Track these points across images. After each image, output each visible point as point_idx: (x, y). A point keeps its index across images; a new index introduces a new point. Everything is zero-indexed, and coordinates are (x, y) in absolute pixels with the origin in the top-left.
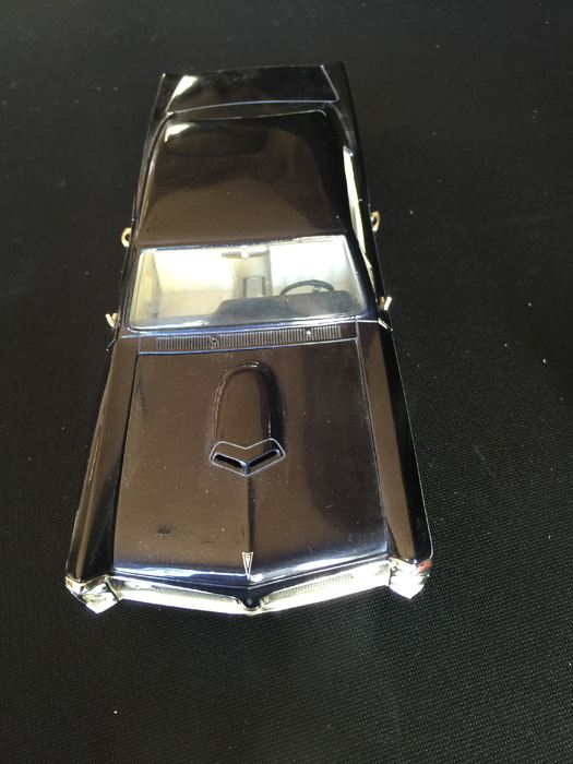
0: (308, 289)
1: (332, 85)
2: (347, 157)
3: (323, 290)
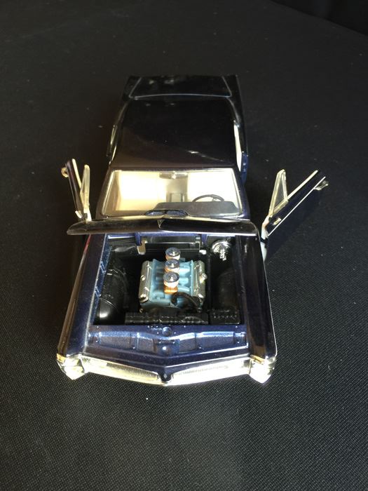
0: (209, 199)
1: (228, 88)
2: (236, 128)
3: (218, 200)
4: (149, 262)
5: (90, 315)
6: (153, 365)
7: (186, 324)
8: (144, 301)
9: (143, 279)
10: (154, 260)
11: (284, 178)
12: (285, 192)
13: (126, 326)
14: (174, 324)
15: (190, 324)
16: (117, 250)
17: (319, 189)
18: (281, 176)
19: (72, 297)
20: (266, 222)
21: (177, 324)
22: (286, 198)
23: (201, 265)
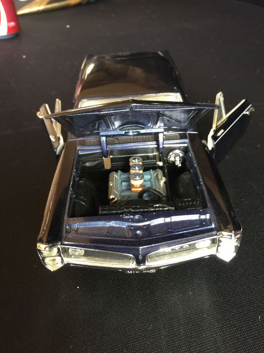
4: (115, 172)
5: (67, 211)
6: (129, 247)
7: (155, 211)
8: (114, 201)
9: (111, 185)
10: (119, 171)
11: (222, 99)
12: (224, 111)
13: (101, 217)
14: (143, 212)
15: (159, 211)
16: (88, 164)
17: (248, 113)
18: (220, 97)
19: (52, 185)
20: (211, 133)
21: (147, 212)
22: (225, 117)
23: (160, 172)
